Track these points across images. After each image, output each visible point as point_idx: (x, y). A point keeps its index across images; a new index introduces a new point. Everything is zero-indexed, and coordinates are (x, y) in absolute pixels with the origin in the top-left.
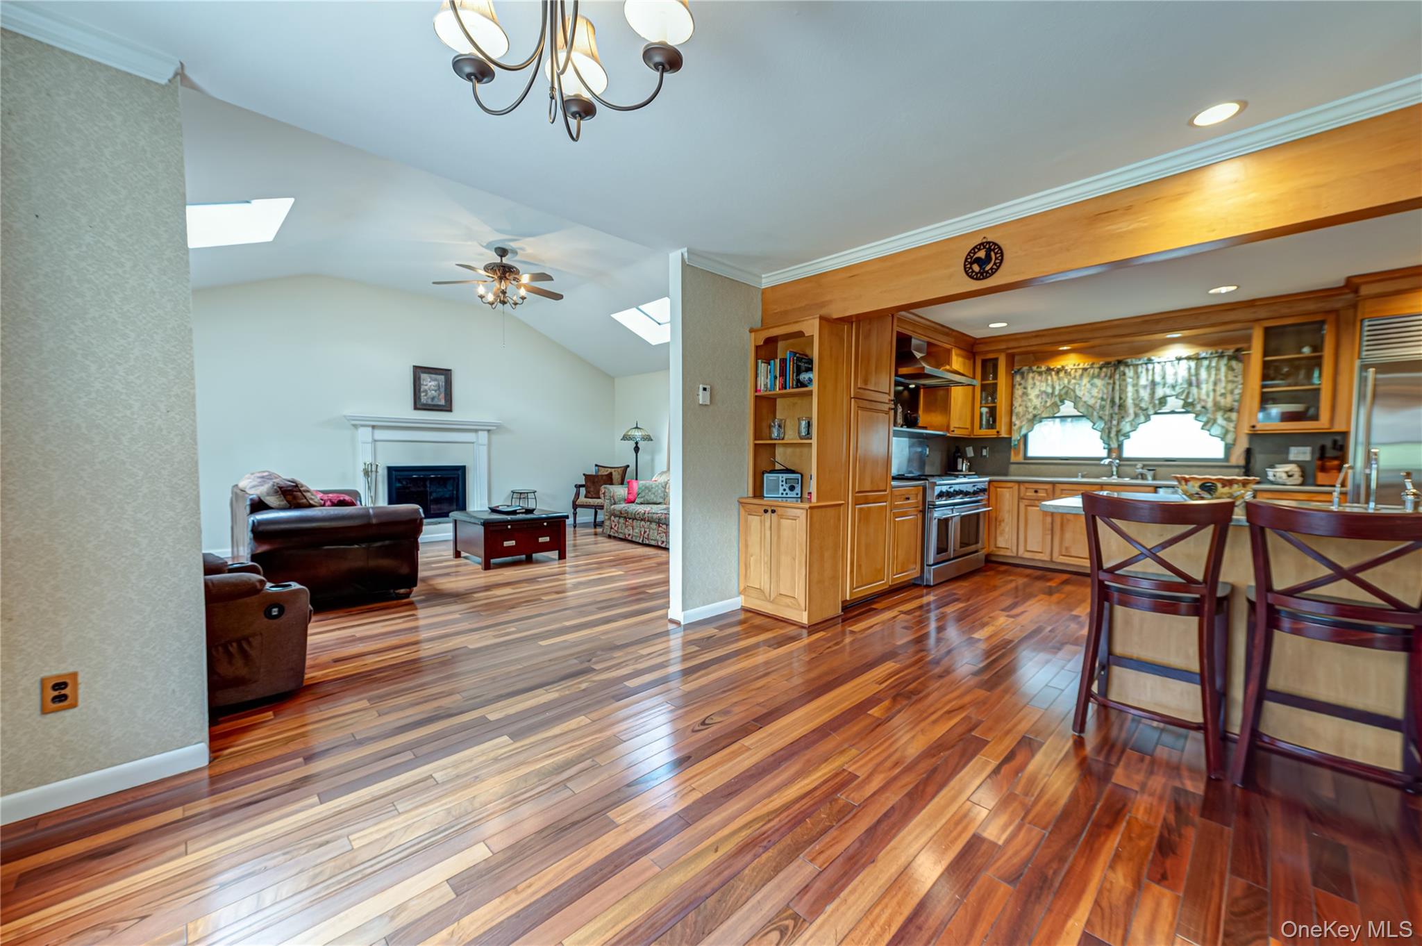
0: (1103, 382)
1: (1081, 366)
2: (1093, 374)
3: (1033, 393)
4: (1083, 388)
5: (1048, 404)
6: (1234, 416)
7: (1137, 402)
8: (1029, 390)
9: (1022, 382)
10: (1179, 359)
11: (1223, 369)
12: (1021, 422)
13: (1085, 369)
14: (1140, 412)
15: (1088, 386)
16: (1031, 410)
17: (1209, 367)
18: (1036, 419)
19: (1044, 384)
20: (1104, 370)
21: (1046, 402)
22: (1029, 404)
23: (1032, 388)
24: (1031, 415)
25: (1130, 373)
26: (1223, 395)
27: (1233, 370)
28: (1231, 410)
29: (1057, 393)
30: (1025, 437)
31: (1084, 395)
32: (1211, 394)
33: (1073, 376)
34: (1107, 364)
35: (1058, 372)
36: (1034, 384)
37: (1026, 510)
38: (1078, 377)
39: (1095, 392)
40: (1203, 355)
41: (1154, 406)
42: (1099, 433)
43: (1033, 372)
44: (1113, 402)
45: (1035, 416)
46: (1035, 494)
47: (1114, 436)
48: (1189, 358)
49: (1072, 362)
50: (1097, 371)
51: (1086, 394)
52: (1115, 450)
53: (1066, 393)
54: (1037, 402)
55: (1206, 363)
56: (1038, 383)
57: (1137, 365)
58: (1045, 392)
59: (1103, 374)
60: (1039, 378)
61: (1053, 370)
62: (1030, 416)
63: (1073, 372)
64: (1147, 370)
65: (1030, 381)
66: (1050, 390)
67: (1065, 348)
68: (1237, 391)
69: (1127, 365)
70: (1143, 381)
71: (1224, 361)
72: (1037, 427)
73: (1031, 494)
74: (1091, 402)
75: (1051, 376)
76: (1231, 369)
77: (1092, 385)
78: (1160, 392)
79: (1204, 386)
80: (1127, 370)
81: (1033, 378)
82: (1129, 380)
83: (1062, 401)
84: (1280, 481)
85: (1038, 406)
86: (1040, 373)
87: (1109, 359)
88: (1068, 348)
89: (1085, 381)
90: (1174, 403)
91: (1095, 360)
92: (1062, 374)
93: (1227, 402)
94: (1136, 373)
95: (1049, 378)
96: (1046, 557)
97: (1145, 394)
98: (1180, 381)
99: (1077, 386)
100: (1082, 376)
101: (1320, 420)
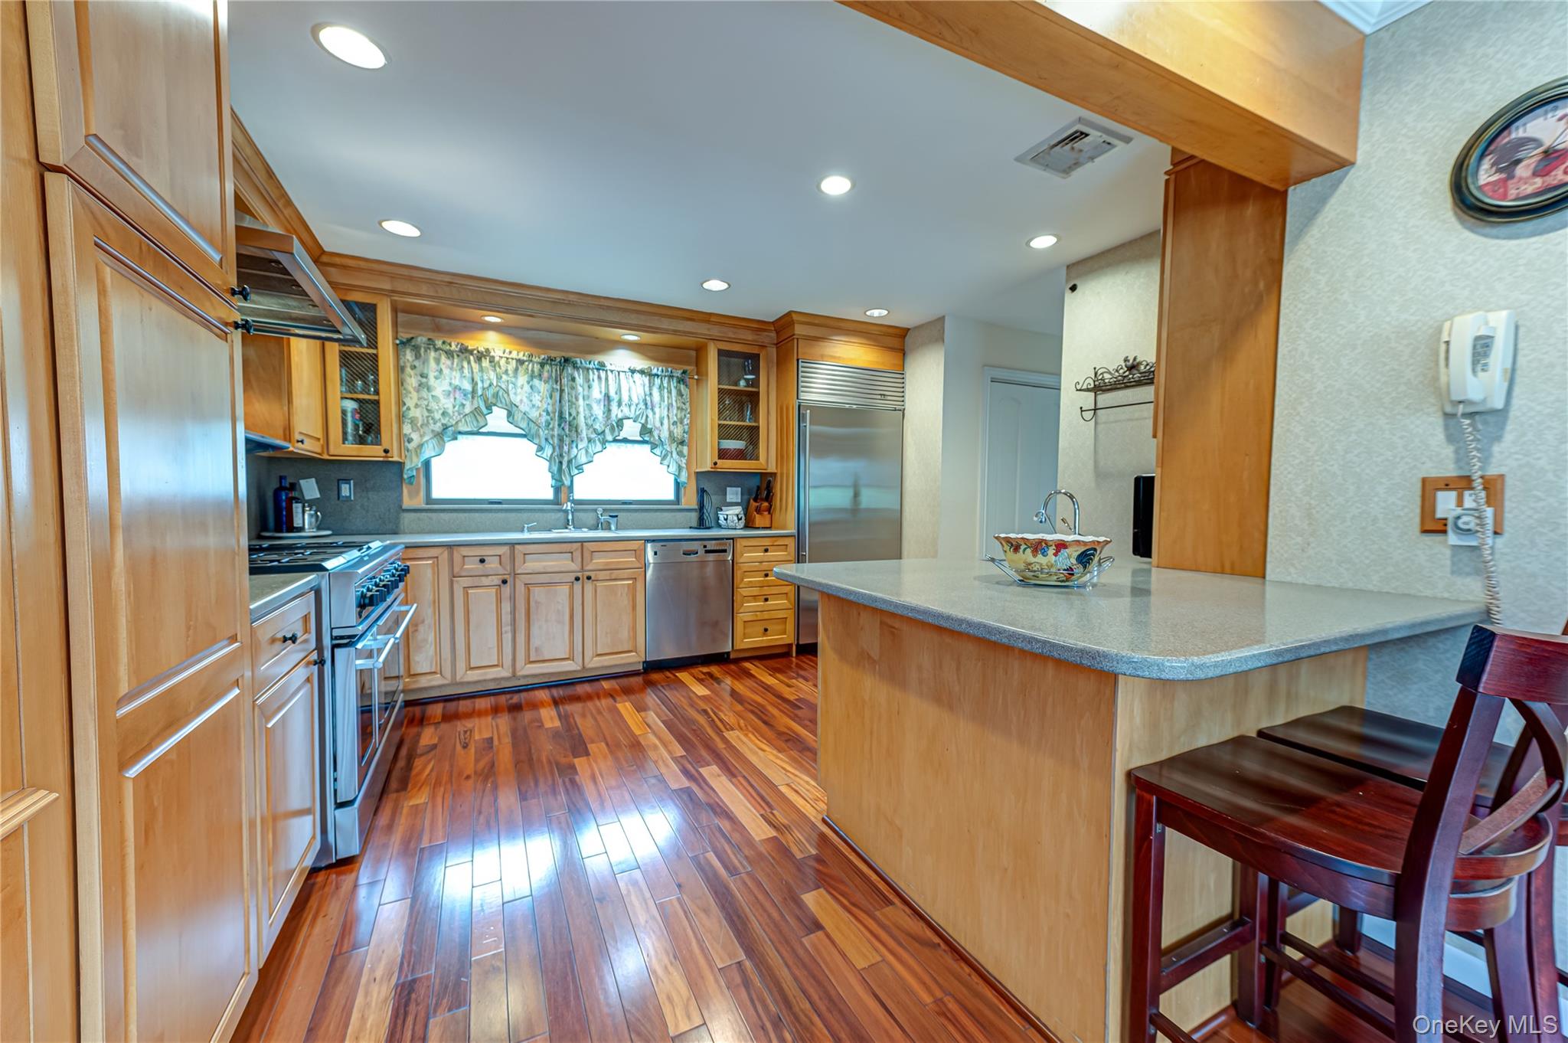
0: (547, 386)
1: (514, 355)
2: (533, 371)
3: (440, 387)
4: (519, 390)
5: (467, 410)
6: (685, 449)
7: (590, 422)
8: (432, 381)
9: (417, 363)
10: (633, 371)
11: (674, 392)
12: (421, 436)
13: (520, 362)
14: (593, 436)
15: (527, 388)
16: (437, 416)
17: (661, 388)
18: (446, 433)
19: (457, 374)
20: (547, 367)
21: (463, 405)
22: (433, 405)
23: (436, 378)
24: (439, 424)
25: (580, 380)
26: (675, 423)
27: (682, 395)
28: (682, 443)
29: (480, 392)
30: (427, 464)
31: (521, 401)
32: (666, 421)
33: (503, 369)
34: (551, 360)
35: (480, 356)
36: (441, 371)
37: (466, 595)
38: (510, 372)
39: (536, 399)
40: (655, 371)
41: (612, 429)
42: (547, 464)
43: (436, 350)
44: (561, 417)
45: (445, 427)
46: (480, 566)
47: (563, 469)
48: (642, 372)
49: (492, 342)
50: (537, 367)
51: (525, 400)
52: (562, 488)
53: (496, 395)
54: (447, 403)
55: (657, 381)
56: (446, 371)
57: (588, 369)
58: (457, 388)
59: (545, 375)
60: (449, 362)
61: (471, 352)
62: (438, 427)
63: (503, 362)
64: (599, 377)
65: (432, 364)
66: (468, 387)
67: (492, 319)
68: (686, 421)
69: (575, 367)
70: (597, 393)
71: (674, 383)
72: (450, 446)
73: (472, 565)
74: (534, 414)
75: (469, 362)
76: (680, 394)
77: (531, 387)
78: (616, 413)
79: (657, 410)
80: (576, 375)
81: (438, 361)
82: (580, 389)
83: (489, 408)
84: (731, 524)
85: (450, 411)
86: (450, 354)
87: (553, 354)
88: (498, 320)
89: (522, 379)
90: (631, 430)
91: (534, 351)
92: (485, 363)
93: (678, 431)
94: (587, 380)
95: (465, 364)
96: (505, 673)
97: (598, 411)
98: (635, 400)
99: (511, 386)
100: (516, 369)
101: (757, 459)
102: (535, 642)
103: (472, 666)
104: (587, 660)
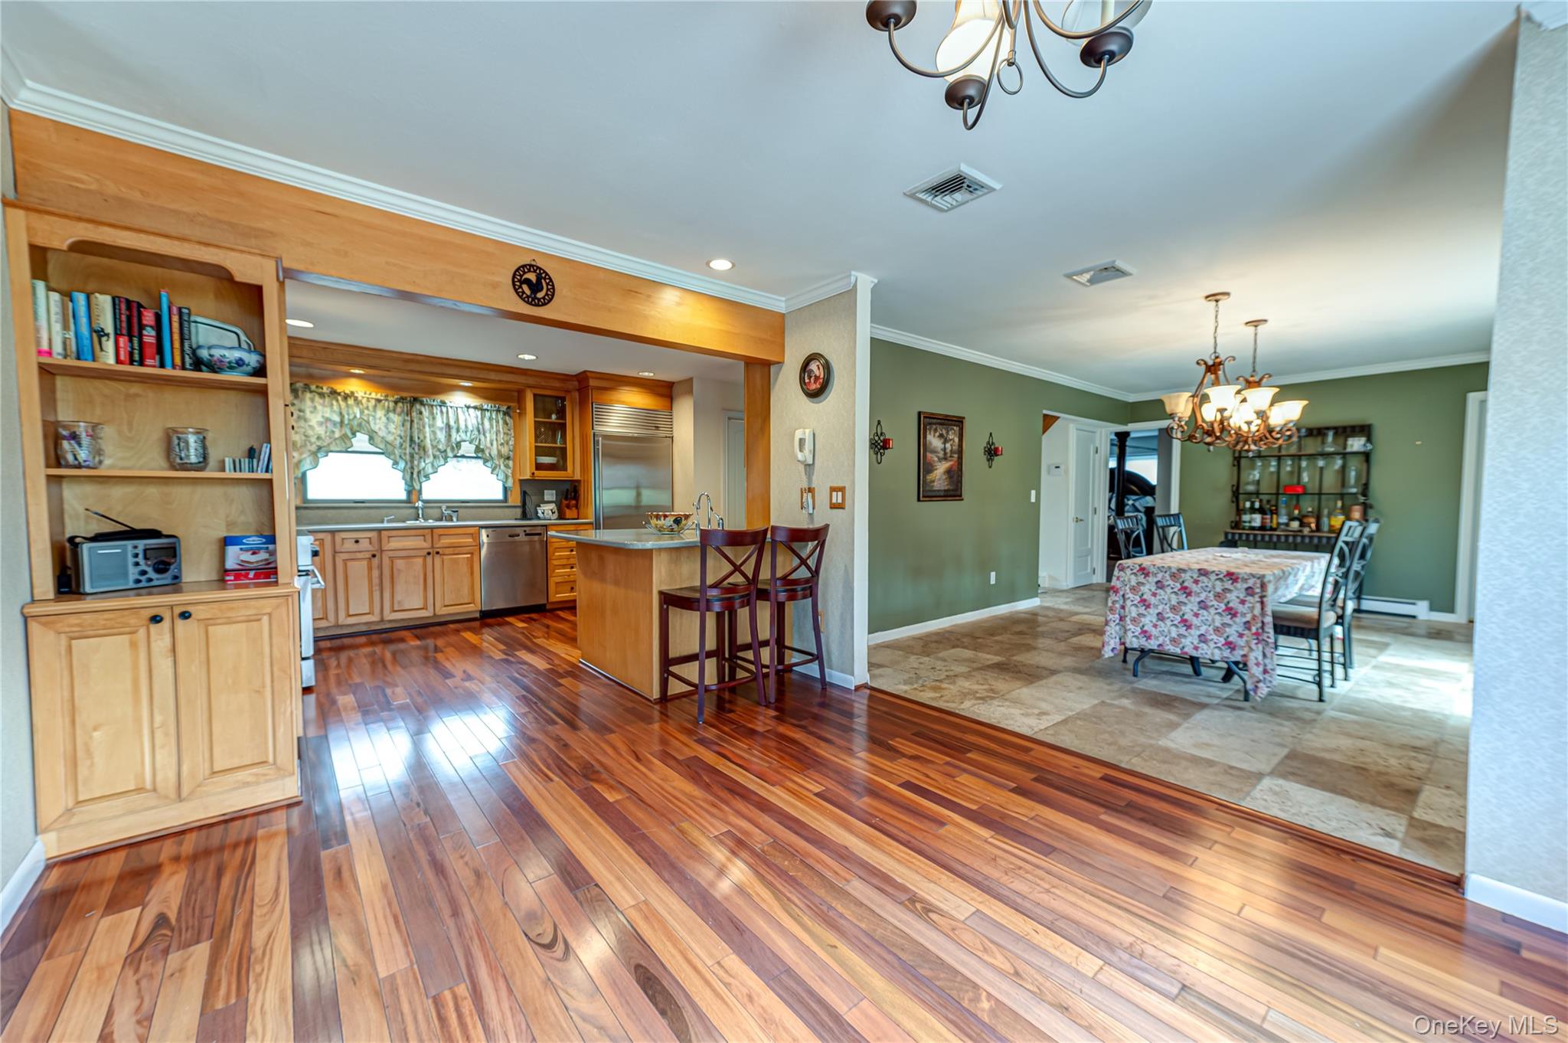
0: (400, 418)
1: (373, 395)
2: (388, 407)
3: (314, 419)
4: (378, 421)
5: (337, 435)
6: (511, 463)
7: (435, 443)
8: (308, 415)
9: (295, 402)
10: (468, 407)
11: (501, 422)
12: (301, 454)
13: (379, 401)
14: (438, 453)
15: (384, 419)
16: (313, 440)
17: (490, 419)
18: (320, 451)
19: (328, 410)
20: (400, 405)
21: (333, 432)
22: (310, 432)
23: (311, 412)
24: (314, 446)
25: (426, 413)
26: (502, 444)
27: (507, 424)
28: (508, 458)
29: (346, 422)
30: (304, 474)
31: (380, 429)
32: (495, 443)
33: (365, 405)
34: (402, 399)
35: (346, 397)
36: (315, 408)
37: (345, 565)
38: (370, 408)
39: (392, 427)
40: (485, 407)
41: (453, 449)
42: (401, 474)
43: (311, 392)
44: (412, 440)
45: (319, 448)
46: (356, 545)
47: (414, 478)
48: (475, 408)
49: (354, 386)
50: (392, 405)
51: (383, 428)
52: (413, 492)
53: (360, 425)
54: (321, 431)
55: (488, 414)
56: (319, 408)
57: (432, 406)
58: (328, 420)
59: (399, 410)
60: (321, 401)
61: (339, 394)
62: (314, 448)
63: (364, 401)
64: (442, 412)
65: (308, 403)
66: (337, 419)
67: (357, 371)
68: (511, 443)
69: (422, 404)
70: (440, 423)
71: (500, 416)
72: (323, 461)
73: (350, 546)
74: (390, 438)
75: (337, 401)
76: (506, 423)
77: (388, 419)
78: (455, 436)
79: (488, 435)
80: (423, 409)
81: (312, 400)
82: (426, 420)
83: (354, 434)
84: (547, 517)
85: (323, 436)
86: (322, 395)
87: (404, 394)
88: (361, 372)
89: (380, 413)
90: (467, 448)
91: (389, 392)
92: (351, 401)
93: (505, 450)
94: (432, 413)
95: (335, 403)
96: (375, 618)
97: (441, 436)
98: (470, 428)
99: (371, 418)
100: (375, 406)
101: (566, 470)
102: (398, 598)
103: (351, 613)
104: (437, 610)
